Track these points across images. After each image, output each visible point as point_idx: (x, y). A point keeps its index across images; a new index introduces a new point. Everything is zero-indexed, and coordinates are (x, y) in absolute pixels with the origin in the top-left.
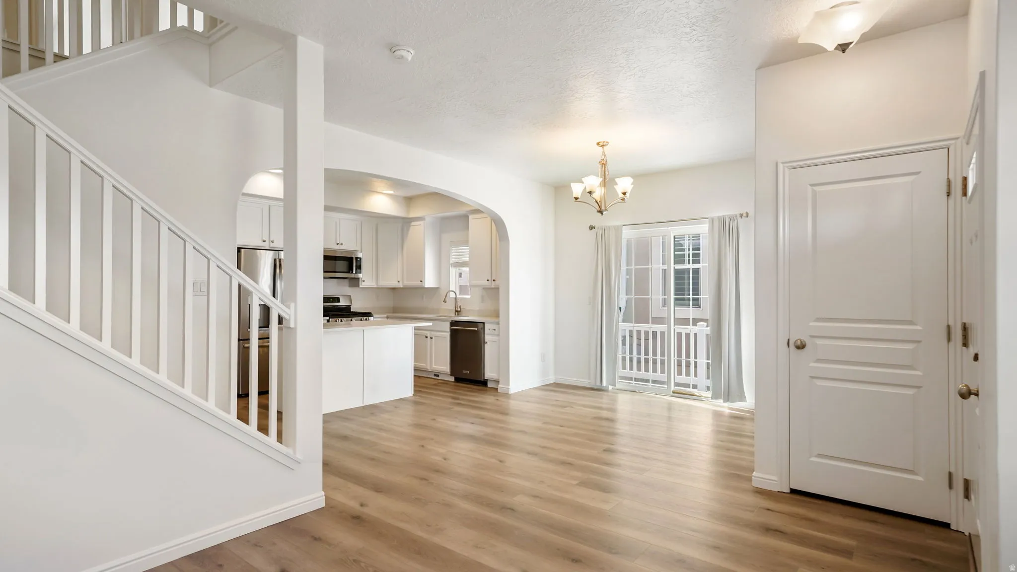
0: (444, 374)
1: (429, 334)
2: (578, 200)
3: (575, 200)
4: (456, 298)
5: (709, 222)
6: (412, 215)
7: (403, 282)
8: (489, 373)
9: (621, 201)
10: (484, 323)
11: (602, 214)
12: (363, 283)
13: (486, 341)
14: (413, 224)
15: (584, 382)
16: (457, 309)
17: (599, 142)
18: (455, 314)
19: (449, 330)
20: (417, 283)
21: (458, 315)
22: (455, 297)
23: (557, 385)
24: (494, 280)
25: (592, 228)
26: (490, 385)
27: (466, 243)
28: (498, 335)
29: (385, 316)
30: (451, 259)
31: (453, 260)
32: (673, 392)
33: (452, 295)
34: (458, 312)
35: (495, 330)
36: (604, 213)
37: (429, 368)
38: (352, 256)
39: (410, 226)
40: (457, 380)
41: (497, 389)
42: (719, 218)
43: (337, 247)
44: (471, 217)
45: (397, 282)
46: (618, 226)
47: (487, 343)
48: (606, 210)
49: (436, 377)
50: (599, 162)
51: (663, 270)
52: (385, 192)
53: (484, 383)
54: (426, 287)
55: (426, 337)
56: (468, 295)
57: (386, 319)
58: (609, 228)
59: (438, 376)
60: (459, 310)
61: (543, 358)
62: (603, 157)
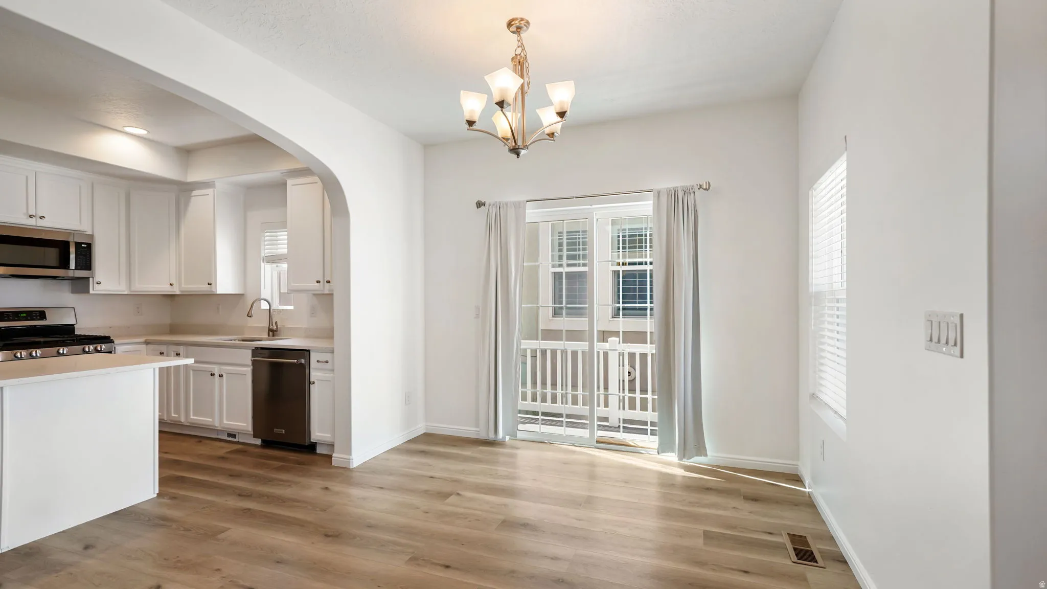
0: (244, 434)
1: (216, 369)
2: (474, 127)
3: (467, 126)
4: (270, 309)
5: (654, 196)
6: (192, 178)
7: (180, 284)
8: (318, 433)
9: (548, 137)
10: (309, 351)
11: (518, 155)
12: (97, 287)
13: (312, 380)
14: (195, 193)
15: (468, 430)
16: (271, 327)
17: (513, 20)
18: (269, 335)
19: (250, 363)
20: (204, 288)
21: (273, 336)
22: (268, 308)
23: (428, 438)
24: (328, 282)
25: (480, 204)
26: (319, 450)
27: (283, 225)
28: (333, 370)
29: (142, 340)
30: (262, 251)
31: (267, 251)
32: (597, 442)
33: (265, 305)
34: (273, 332)
35: (327, 362)
36: (523, 152)
37: (217, 424)
38: (69, 240)
39: (190, 197)
40: (266, 444)
41: (330, 457)
42: (669, 191)
43: (32, 222)
44: (290, 182)
45: (169, 286)
46: (519, 203)
47: (314, 383)
48: (526, 147)
49: (230, 439)
50: (513, 59)
51: (552, 273)
52: (128, 129)
53: (311, 448)
54: (217, 293)
55: (212, 375)
56: (291, 305)
57: (144, 346)
58: (507, 205)
59: (234, 436)
60: (275, 328)
61: (408, 399)
62: (519, 51)
